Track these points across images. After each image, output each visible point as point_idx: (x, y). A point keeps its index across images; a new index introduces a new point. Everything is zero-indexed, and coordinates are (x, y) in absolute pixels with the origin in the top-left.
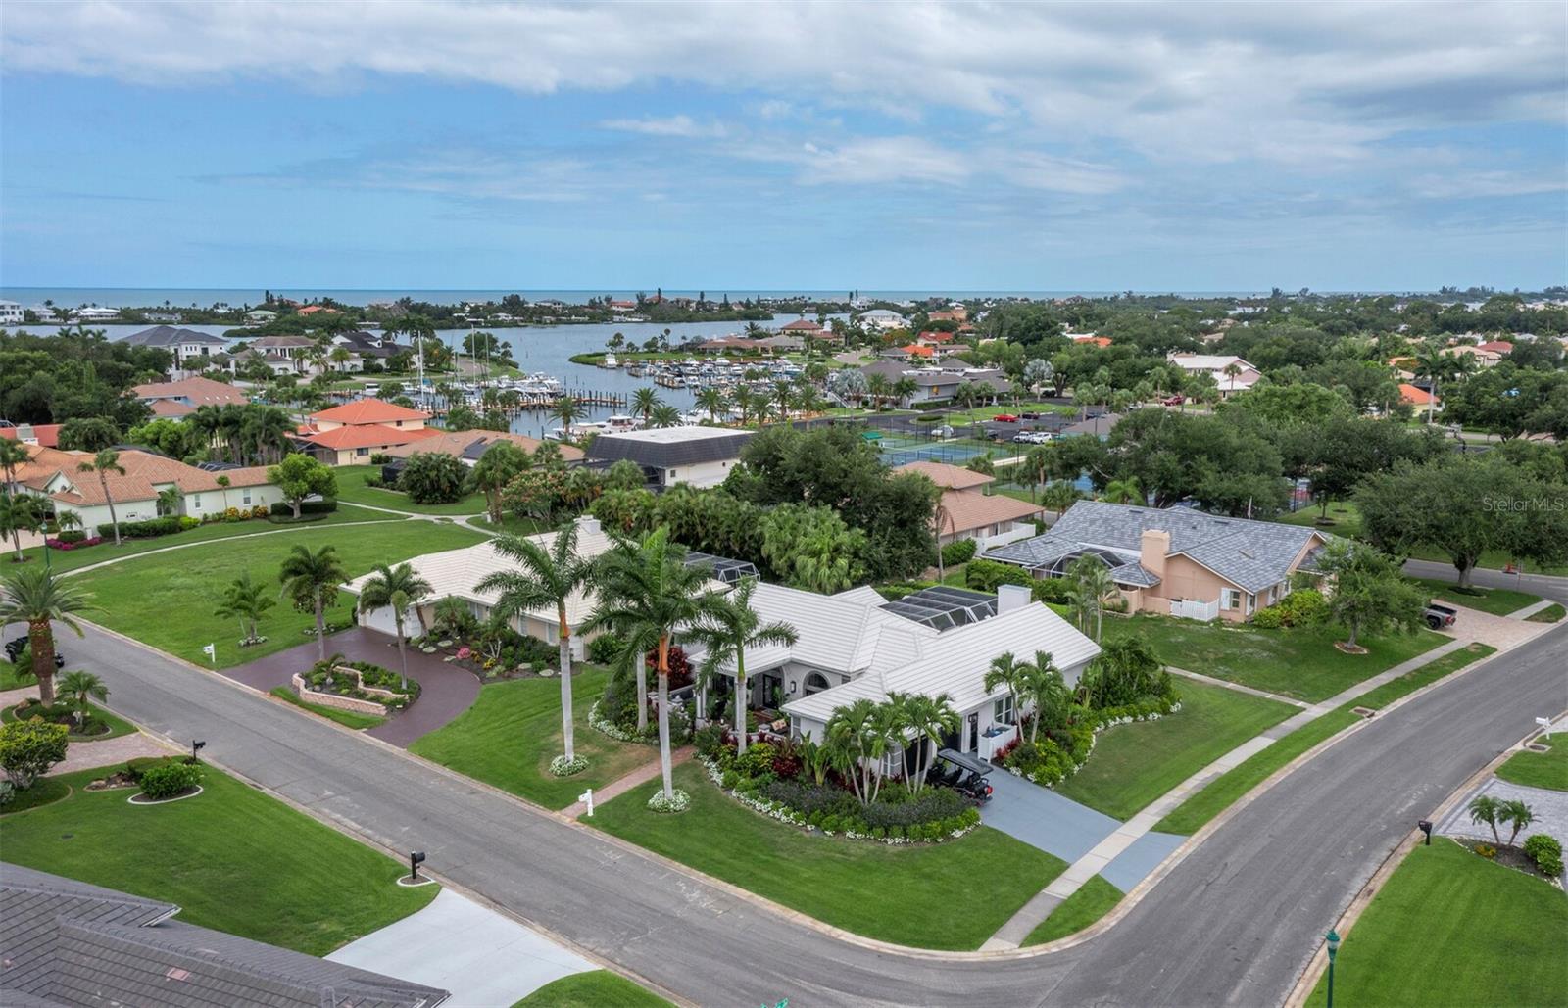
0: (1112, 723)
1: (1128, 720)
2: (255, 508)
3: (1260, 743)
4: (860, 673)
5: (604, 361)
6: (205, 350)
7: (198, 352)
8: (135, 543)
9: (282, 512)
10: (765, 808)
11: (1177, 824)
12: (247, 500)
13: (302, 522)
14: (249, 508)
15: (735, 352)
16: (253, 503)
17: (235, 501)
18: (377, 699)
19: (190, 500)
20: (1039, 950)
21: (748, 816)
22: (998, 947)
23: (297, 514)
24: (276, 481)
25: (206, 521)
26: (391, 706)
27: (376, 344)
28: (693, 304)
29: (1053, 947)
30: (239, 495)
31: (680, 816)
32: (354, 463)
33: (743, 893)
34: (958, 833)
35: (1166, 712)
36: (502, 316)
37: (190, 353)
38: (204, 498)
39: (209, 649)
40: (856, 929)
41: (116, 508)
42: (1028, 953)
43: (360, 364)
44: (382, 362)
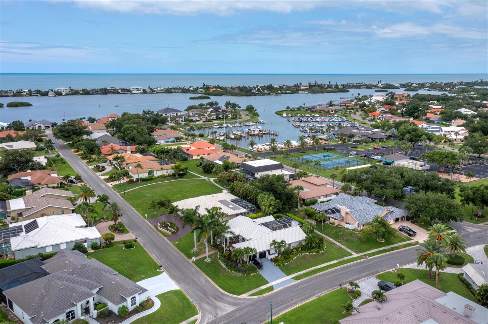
0: (303, 254)
1: (308, 254)
2: (169, 174)
3: (335, 262)
4: (250, 239)
5: (282, 115)
6: (177, 114)
7: (175, 115)
8: (143, 183)
9: (174, 175)
10: (223, 264)
11: (297, 278)
12: (167, 172)
13: (178, 178)
14: (167, 174)
15: (322, 112)
16: (168, 173)
17: (164, 173)
18: (170, 231)
19: (155, 172)
20: (250, 297)
21: (220, 265)
22: (244, 296)
23: (177, 176)
24: (173, 168)
25: (158, 177)
26: (172, 233)
27: (220, 111)
28: (326, 86)
29: (253, 297)
30: (166, 171)
31: (208, 264)
32: (197, 158)
33: (210, 279)
34: (252, 274)
35: (318, 252)
36: (266, 91)
37: (173, 115)
38: (158, 172)
39: (146, 215)
40: (223, 289)
41: (139, 175)
42: (248, 298)
43: (215, 117)
44: (221, 116)
